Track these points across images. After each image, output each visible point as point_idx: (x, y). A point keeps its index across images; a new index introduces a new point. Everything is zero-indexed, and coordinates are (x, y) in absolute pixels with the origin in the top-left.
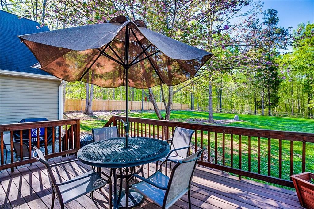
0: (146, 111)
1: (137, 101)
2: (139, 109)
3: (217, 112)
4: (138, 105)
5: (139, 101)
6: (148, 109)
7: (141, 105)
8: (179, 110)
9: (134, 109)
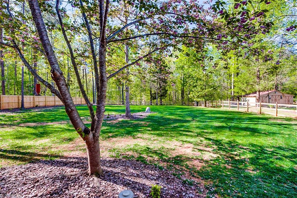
0: (29, 109)
1: (11, 96)
2: (17, 107)
3: (120, 105)
4: (13, 101)
5: (15, 95)
6: (32, 106)
7: (20, 101)
8: (79, 105)
9: (7, 108)
